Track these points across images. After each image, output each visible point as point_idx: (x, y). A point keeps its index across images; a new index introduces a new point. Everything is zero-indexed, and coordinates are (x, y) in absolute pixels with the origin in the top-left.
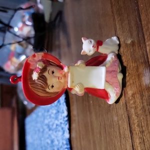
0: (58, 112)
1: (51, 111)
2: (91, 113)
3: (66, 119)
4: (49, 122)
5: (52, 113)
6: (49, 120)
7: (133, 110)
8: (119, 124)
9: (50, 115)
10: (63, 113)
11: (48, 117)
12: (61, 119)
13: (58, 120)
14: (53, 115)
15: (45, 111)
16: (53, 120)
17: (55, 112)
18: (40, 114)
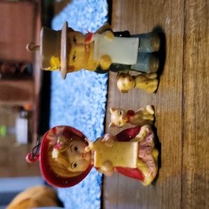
0: (96, 10)
1: (86, 9)
2: (138, 13)
3: (105, 20)
4: (83, 25)
5: (88, 12)
6: (83, 22)
7: (192, 10)
8: (171, 29)
9: (85, 15)
10: (102, 12)
11: (82, 18)
12: (98, 21)
13: (95, 23)
14: (88, 16)
15: (78, 10)
16: (88, 22)
17: (91, 10)
18: (72, 14)
